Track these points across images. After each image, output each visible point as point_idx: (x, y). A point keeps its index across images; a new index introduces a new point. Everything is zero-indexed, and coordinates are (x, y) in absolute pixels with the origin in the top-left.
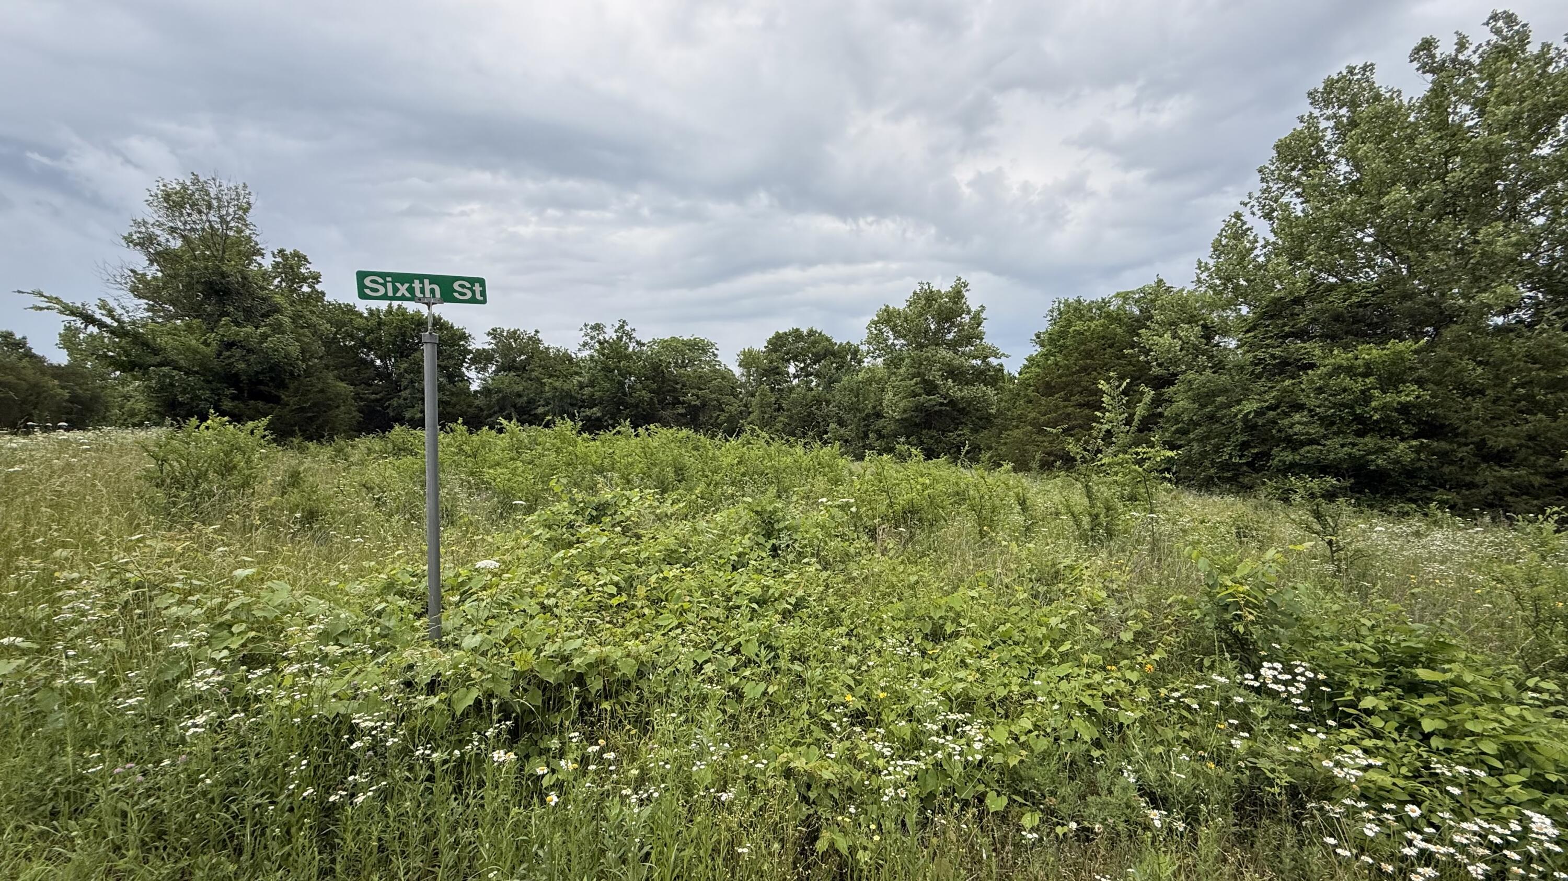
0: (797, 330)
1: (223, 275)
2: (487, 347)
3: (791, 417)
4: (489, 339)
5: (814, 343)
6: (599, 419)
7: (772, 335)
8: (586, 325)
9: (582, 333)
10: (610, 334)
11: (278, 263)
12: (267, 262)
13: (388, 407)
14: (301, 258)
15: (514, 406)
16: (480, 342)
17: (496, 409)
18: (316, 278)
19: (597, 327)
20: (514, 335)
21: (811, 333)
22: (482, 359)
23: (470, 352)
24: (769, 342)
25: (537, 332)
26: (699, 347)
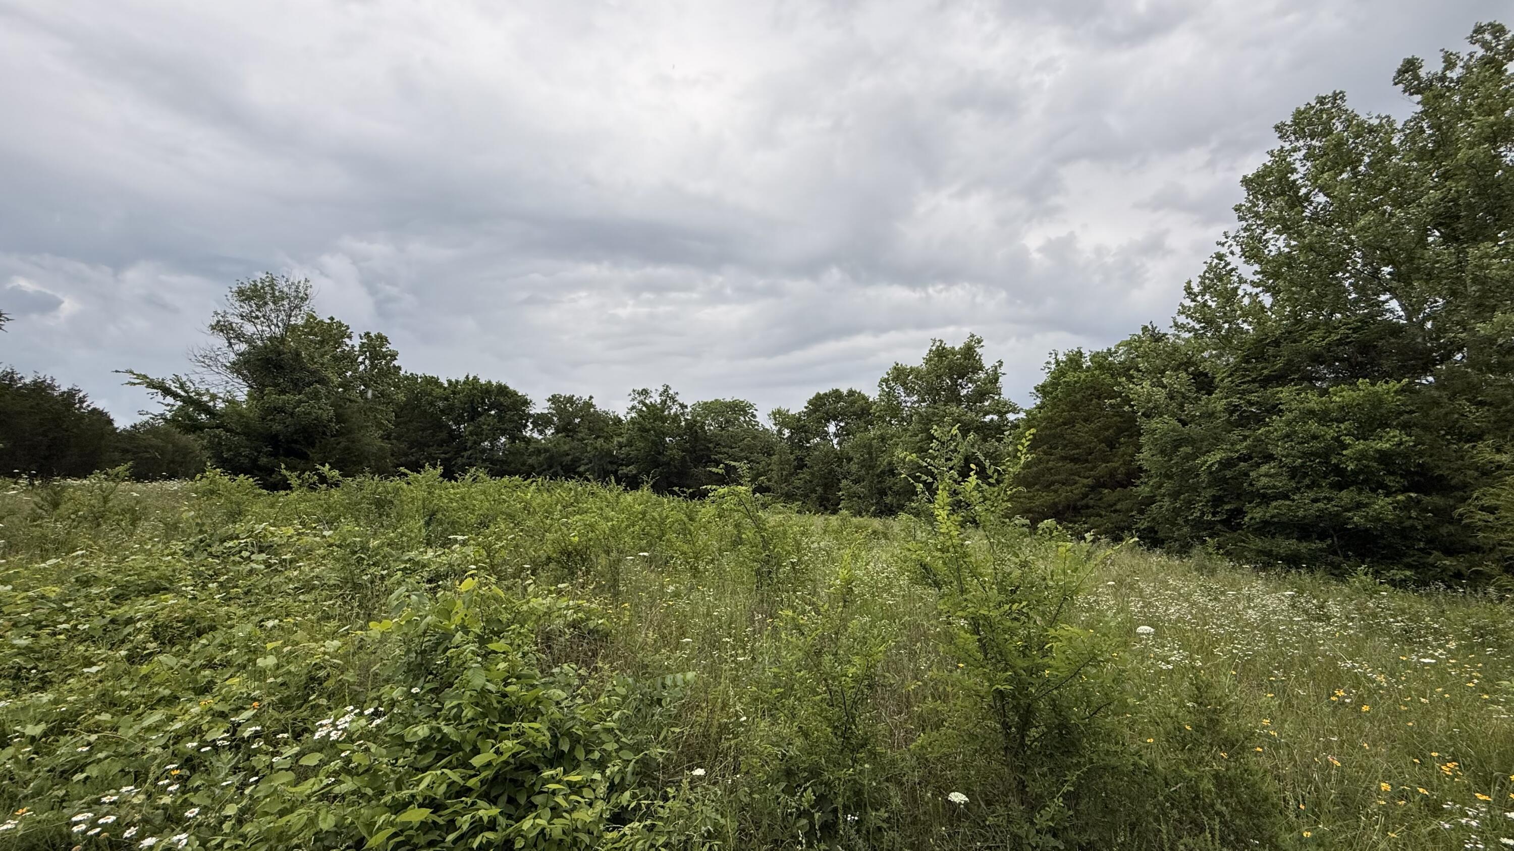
0: (837, 390)
2: (546, 411)
4: (548, 404)
5: (852, 403)
7: (812, 396)
8: (634, 391)
9: (630, 398)
10: (656, 399)
13: (454, 465)
16: (540, 406)
19: (645, 392)
20: (570, 400)
21: (851, 393)
22: (542, 421)
23: (530, 416)
24: (810, 402)
25: (591, 397)
26: (739, 408)
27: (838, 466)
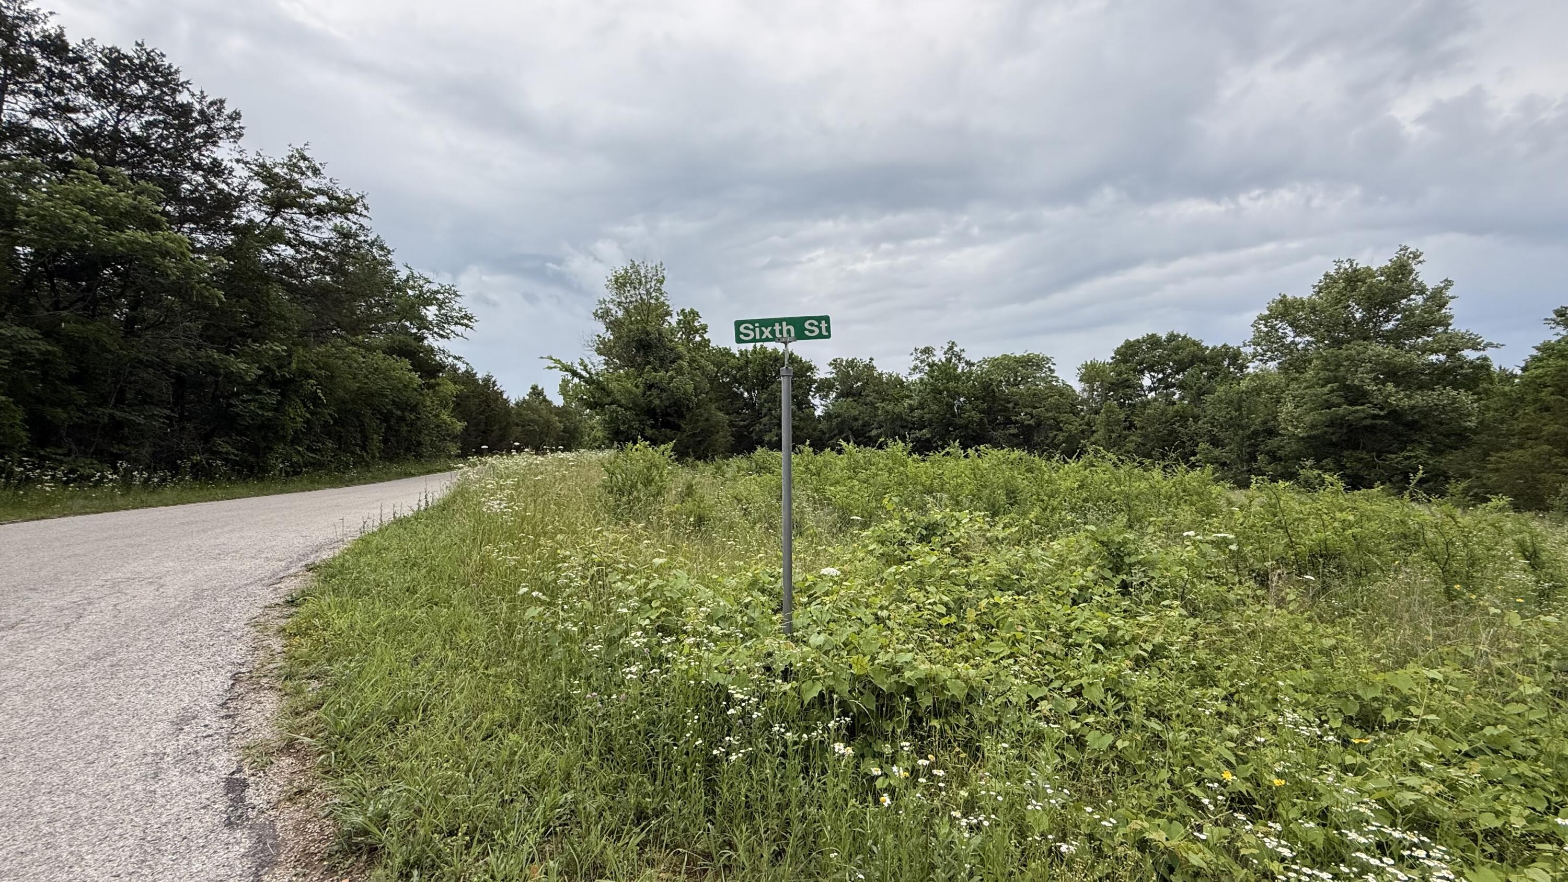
0: (1154, 336)
1: (648, 333)
2: (829, 376)
3: (1145, 436)
4: (830, 369)
5: (1176, 350)
6: (928, 441)
7: (1120, 343)
8: (916, 350)
9: (913, 357)
10: (939, 357)
11: (680, 320)
12: (673, 320)
13: (752, 432)
14: (694, 314)
15: (851, 429)
16: (823, 372)
17: (836, 432)
18: (704, 328)
19: (927, 351)
20: (852, 364)
21: (1172, 337)
22: (825, 387)
23: (815, 381)
24: (1117, 352)
25: (871, 359)
26: (1033, 363)
27: (1181, 426)
